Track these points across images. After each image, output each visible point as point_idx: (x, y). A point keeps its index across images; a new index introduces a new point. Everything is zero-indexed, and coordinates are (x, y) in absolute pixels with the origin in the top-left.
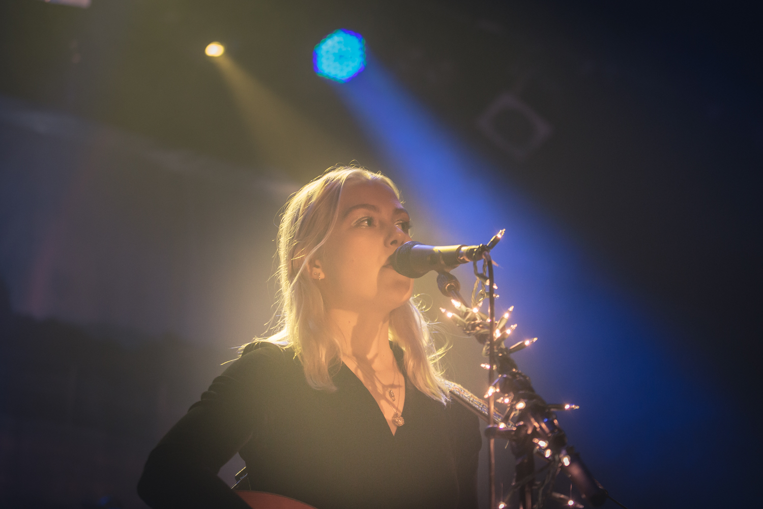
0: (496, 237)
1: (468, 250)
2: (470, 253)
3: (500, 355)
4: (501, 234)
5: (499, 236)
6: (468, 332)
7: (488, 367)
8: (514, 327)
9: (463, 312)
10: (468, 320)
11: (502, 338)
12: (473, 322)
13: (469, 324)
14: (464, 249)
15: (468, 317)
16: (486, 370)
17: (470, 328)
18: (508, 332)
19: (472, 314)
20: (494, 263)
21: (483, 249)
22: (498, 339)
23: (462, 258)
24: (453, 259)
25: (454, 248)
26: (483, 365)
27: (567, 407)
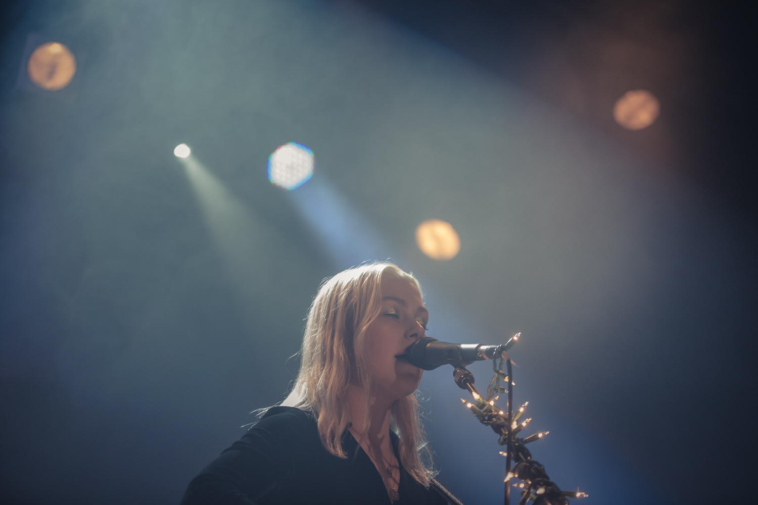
0: (513, 339)
1: (487, 349)
2: (489, 352)
3: (517, 444)
4: (517, 336)
5: (515, 338)
6: (486, 422)
7: (505, 454)
8: (528, 420)
9: (480, 403)
10: (485, 411)
11: (519, 428)
12: (490, 414)
13: (486, 415)
14: (483, 348)
15: (485, 408)
16: (504, 456)
17: (486, 418)
18: (524, 424)
19: (488, 407)
20: (512, 362)
21: (502, 349)
22: (515, 429)
23: (480, 356)
24: (473, 356)
25: (474, 346)
26: (501, 453)
27: (578, 495)
